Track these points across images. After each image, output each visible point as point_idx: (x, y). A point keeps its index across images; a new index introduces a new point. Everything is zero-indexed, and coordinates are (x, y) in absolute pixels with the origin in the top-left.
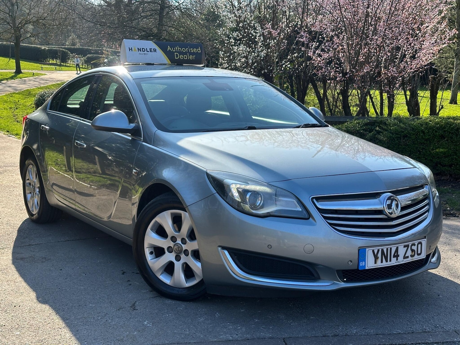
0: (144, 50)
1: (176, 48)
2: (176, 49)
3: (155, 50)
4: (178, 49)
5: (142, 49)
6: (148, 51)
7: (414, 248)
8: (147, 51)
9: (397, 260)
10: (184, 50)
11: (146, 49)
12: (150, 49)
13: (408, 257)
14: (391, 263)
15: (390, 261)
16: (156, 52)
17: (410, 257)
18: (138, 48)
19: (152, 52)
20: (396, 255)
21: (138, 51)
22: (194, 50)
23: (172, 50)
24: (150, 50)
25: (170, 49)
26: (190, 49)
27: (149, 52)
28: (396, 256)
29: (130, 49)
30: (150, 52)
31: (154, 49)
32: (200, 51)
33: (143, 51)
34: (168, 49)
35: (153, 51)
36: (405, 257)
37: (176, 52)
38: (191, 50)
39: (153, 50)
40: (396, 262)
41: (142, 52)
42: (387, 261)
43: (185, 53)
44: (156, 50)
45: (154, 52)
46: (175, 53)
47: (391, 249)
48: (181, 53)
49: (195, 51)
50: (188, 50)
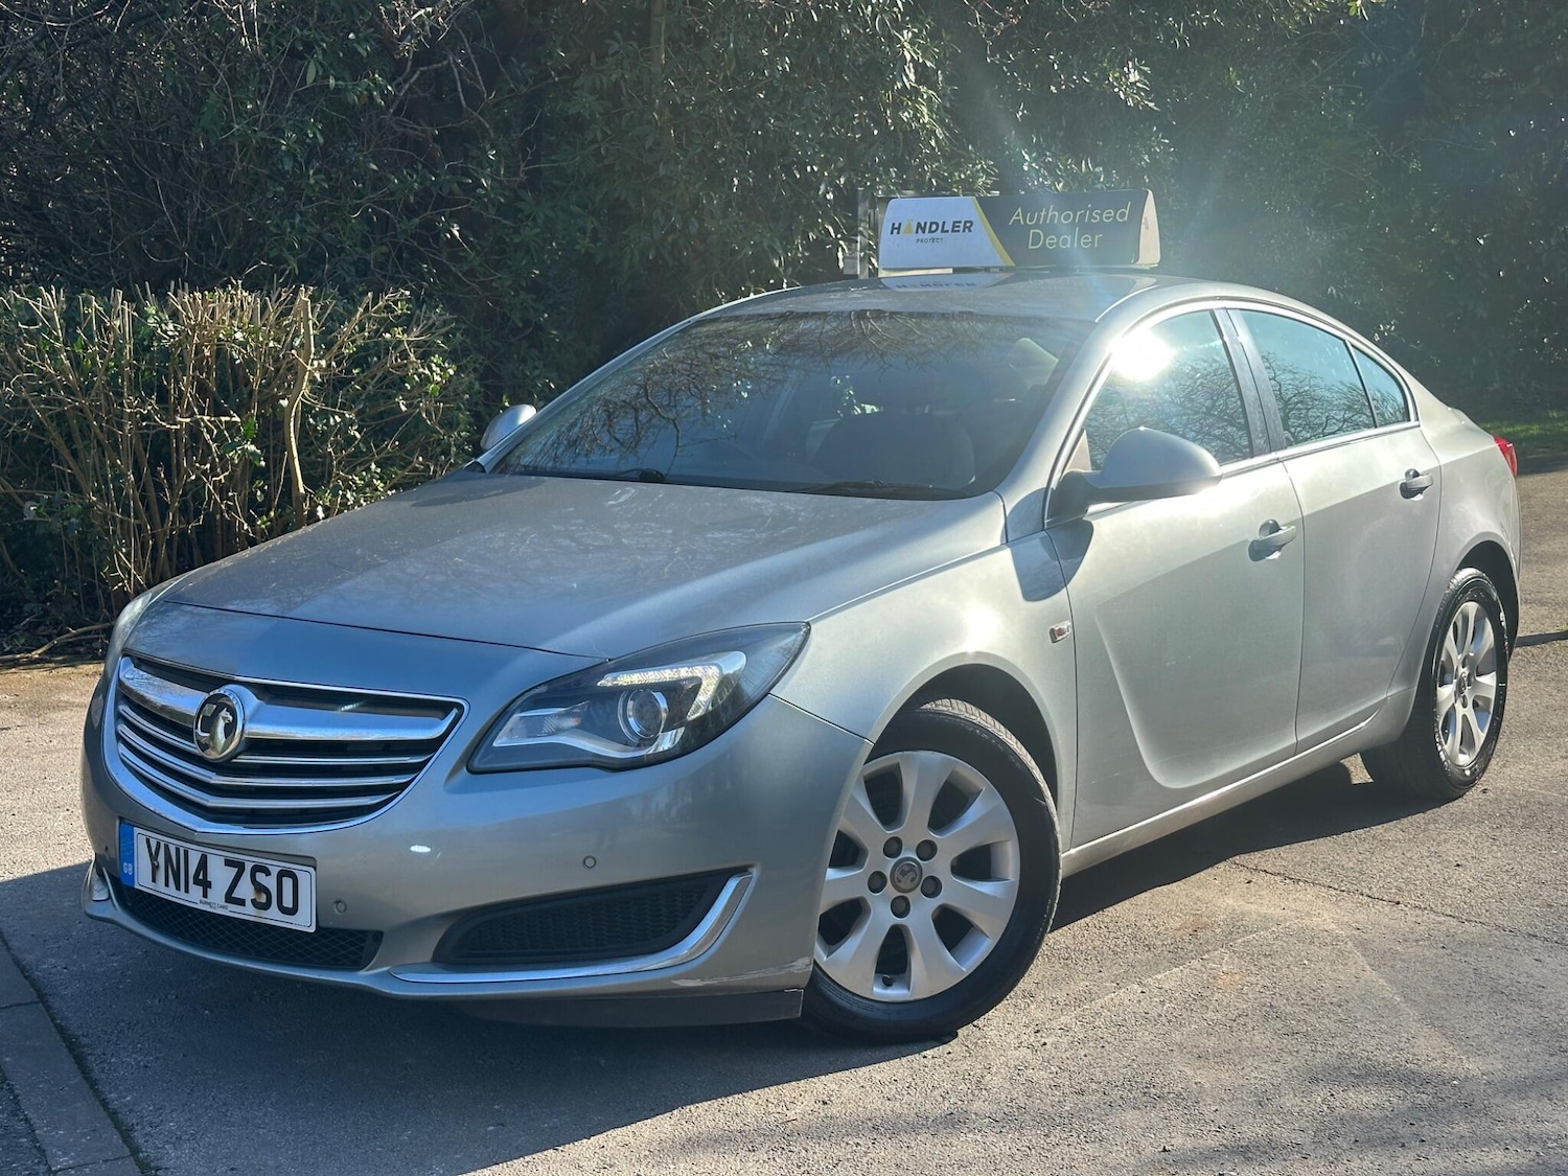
0: (934, 227)
1: (1044, 213)
2: (1039, 217)
4: (1046, 216)
5: (932, 223)
6: (945, 229)
8: (943, 231)
11: (944, 223)
12: (954, 222)
16: (970, 231)
18: (919, 224)
19: (958, 232)
21: (917, 232)
22: (1104, 215)
23: (1023, 221)
24: (954, 227)
25: (1021, 218)
26: (1091, 214)
27: (947, 232)
28: (203, 882)
30: (953, 231)
31: (965, 222)
33: (930, 231)
34: (1014, 218)
35: (961, 229)
38: (1091, 216)
39: (962, 225)
41: (927, 235)
44: (973, 224)
45: (964, 231)
47: (186, 854)
49: (1109, 220)
50: (1082, 217)
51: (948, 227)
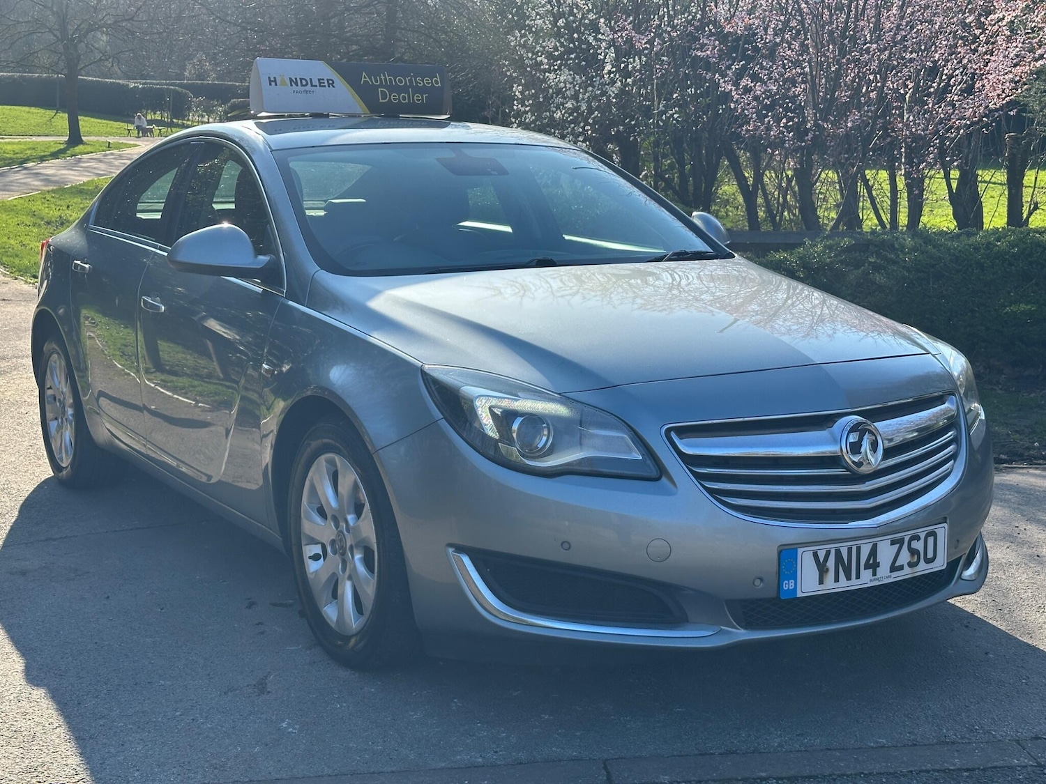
0: (304, 83)
1: (383, 77)
2: (381, 79)
3: (331, 83)
4: (385, 79)
5: (301, 79)
6: (314, 84)
7: (918, 545)
8: (312, 86)
9: (874, 574)
10: (401, 81)
11: (311, 79)
12: (319, 80)
13: (901, 568)
14: (858, 582)
15: (858, 577)
16: (334, 87)
17: (906, 567)
18: (290, 78)
19: (325, 86)
20: (871, 562)
21: (291, 85)
22: (425, 82)
23: (372, 82)
24: (320, 83)
25: (368, 79)
26: (415, 80)
27: (316, 86)
28: (873, 565)
29: (273, 81)
30: (320, 86)
31: (328, 80)
32: (440, 84)
33: (302, 85)
34: (363, 79)
35: (326, 84)
36: (894, 568)
37: (381, 86)
38: (417, 82)
39: (326, 81)
40: (871, 581)
41: (300, 88)
42: (849, 578)
43: (405, 89)
44: (333, 82)
45: (329, 87)
46: (380, 89)
47: (859, 549)
48: (393, 89)
49: (429, 83)
50: (410, 81)
51: (316, 82)
